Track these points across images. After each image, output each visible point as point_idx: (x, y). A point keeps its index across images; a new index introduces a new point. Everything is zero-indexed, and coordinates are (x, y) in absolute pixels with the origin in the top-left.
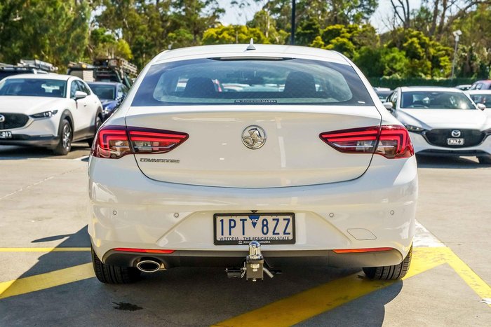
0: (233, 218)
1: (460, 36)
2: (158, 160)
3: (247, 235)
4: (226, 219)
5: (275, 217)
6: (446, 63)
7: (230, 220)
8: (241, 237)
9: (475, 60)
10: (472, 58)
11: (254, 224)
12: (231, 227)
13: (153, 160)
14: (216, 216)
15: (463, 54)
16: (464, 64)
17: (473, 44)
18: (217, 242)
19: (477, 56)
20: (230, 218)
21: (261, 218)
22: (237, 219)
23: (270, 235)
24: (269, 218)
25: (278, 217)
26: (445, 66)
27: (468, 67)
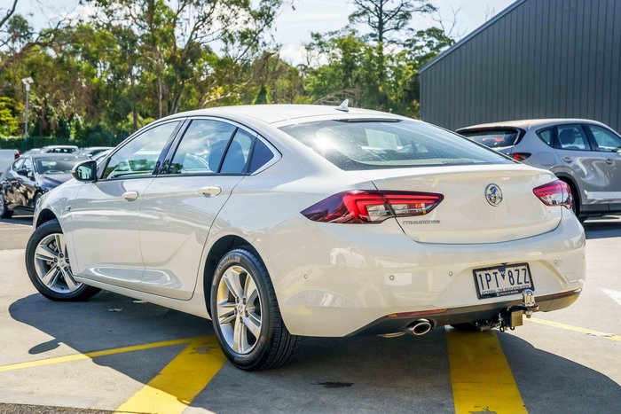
0: (488, 272)
1: (31, 84)
2: (420, 222)
3: (500, 288)
4: (483, 273)
5: (515, 268)
6: (8, 118)
7: (486, 275)
8: (497, 290)
9: (52, 115)
10: (48, 113)
11: (503, 276)
12: (488, 281)
13: (416, 222)
14: (474, 271)
15: (36, 107)
16: (39, 119)
17: (47, 95)
18: (481, 297)
19: (54, 111)
20: (485, 272)
21: (507, 270)
22: (491, 272)
23: (516, 285)
24: (512, 269)
25: (518, 268)
26: (8, 121)
27: (45, 123)
